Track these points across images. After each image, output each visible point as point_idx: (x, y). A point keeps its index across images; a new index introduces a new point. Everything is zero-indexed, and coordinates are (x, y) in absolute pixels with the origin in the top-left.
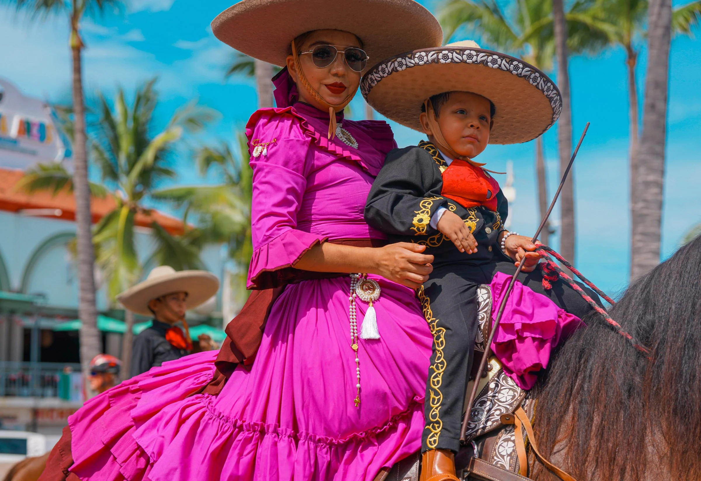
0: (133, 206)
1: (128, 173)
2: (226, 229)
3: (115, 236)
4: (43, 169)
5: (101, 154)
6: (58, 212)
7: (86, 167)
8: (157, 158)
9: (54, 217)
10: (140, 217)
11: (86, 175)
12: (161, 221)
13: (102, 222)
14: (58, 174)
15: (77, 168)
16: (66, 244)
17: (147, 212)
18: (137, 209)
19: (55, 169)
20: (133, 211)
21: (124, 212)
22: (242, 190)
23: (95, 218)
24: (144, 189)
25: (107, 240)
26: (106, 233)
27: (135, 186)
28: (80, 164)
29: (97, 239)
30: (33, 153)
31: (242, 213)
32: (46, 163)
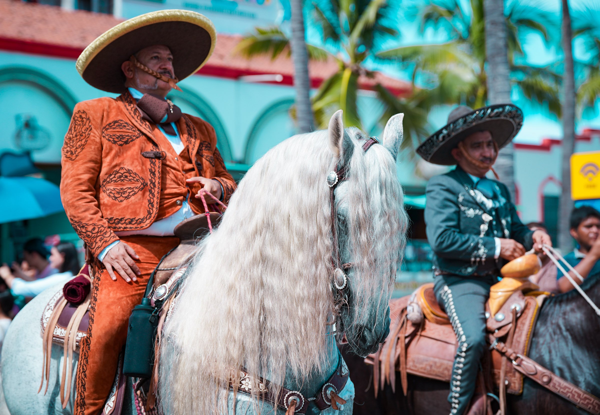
0: (355, 68)
1: (350, 33)
2: (456, 90)
3: (337, 101)
4: (262, 32)
5: (320, 13)
6: (279, 78)
7: (303, 30)
8: (379, 16)
9: (275, 83)
10: (363, 80)
11: (303, 38)
12: (386, 83)
13: (323, 86)
14: (276, 37)
15: (293, 31)
16: (287, 111)
17: (370, 74)
18: (361, 72)
19: (273, 32)
20: (356, 74)
21: (347, 75)
22: (472, 46)
23: (316, 83)
24: (367, 50)
25: (329, 105)
26: (328, 98)
27: (357, 46)
28: (297, 26)
29: (318, 105)
30: (252, 16)
31: (473, 71)
32: (264, 27)
